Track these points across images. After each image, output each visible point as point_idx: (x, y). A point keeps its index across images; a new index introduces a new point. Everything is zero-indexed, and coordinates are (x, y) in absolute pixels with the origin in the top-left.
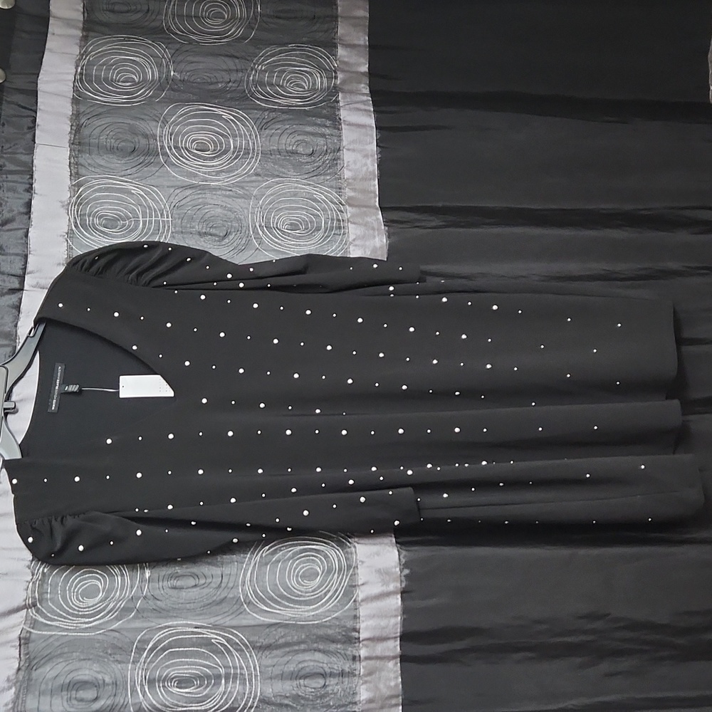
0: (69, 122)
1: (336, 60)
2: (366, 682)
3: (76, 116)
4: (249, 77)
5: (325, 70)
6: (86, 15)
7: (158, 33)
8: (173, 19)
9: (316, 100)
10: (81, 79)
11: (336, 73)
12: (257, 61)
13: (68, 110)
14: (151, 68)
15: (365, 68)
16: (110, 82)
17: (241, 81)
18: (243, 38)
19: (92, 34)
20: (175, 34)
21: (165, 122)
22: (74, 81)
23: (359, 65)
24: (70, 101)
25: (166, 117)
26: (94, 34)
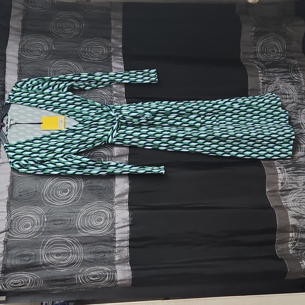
0: (17, 66)
1: (111, 44)
2: (118, 254)
3: (19, 64)
4: (80, 49)
5: (107, 47)
6: (22, 26)
7: (48, 34)
8: (54, 28)
9: (104, 58)
10: (21, 50)
11: (111, 48)
12: (83, 43)
13: (17, 61)
14: (46, 46)
15: (121, 46)
16: (32, 51)
17: (77, 51)
18: (78, 35)
19: (24, 34)
20: (54, 34)
21: (51, 66)
23: (118, 45)
24: (17, 58)
25: (51, 65)
26: (26, 34)
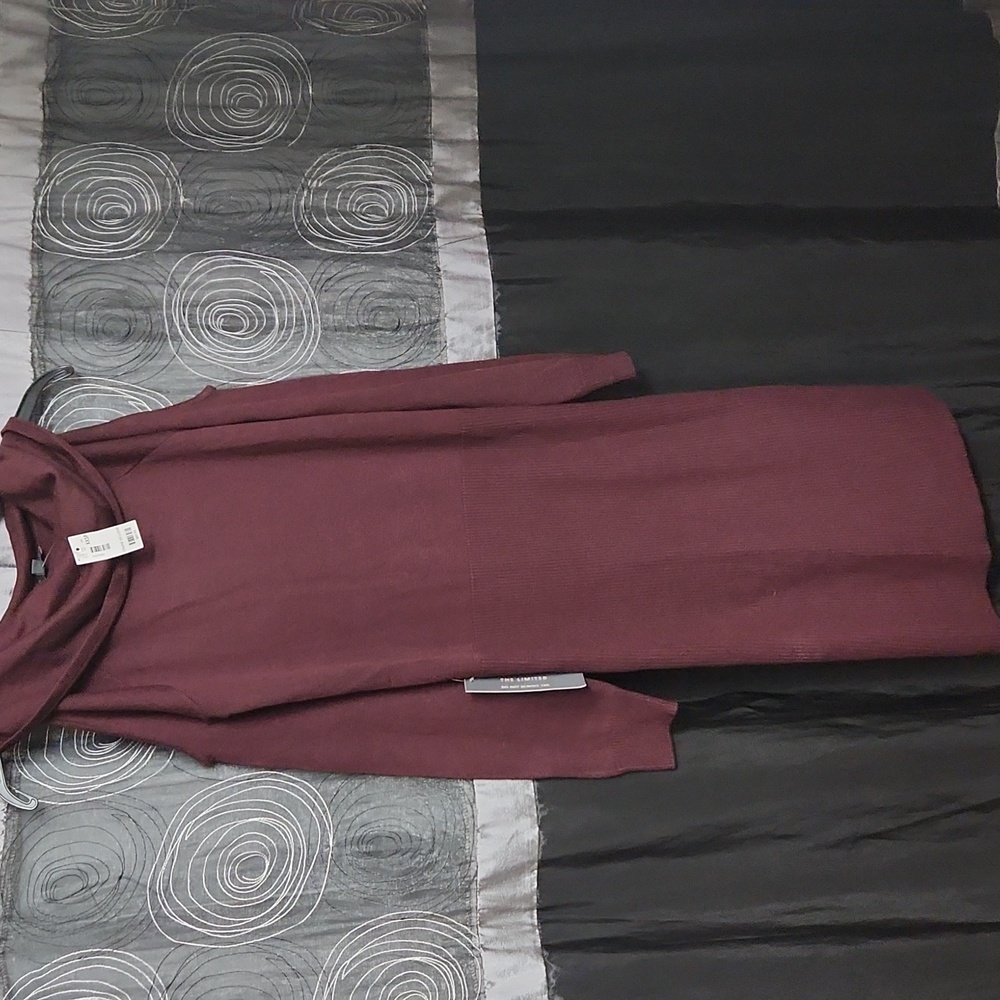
0: (28, 291)
1: (429, 166)
3: (39, 280)
4: (298, 200)
5: (414, 182)
6: (47, 110)
7: (156, 136)
8: (181, 112)
9: (401, 237)
10: (44, 216)
11: (430, 187)
12: (311, 173)
13: (25, 269)
14: (150, 193)
15: (474, 176)
16: (89, 219)
17: (287, 208)
18: (287, 137)
19: (57, 143)
20: (184, 136)
21: (174, 285)
22: (33, 221)
23: (465, 170)
24: (27, 255)
25: (175, 276)
26: (62, 143)
